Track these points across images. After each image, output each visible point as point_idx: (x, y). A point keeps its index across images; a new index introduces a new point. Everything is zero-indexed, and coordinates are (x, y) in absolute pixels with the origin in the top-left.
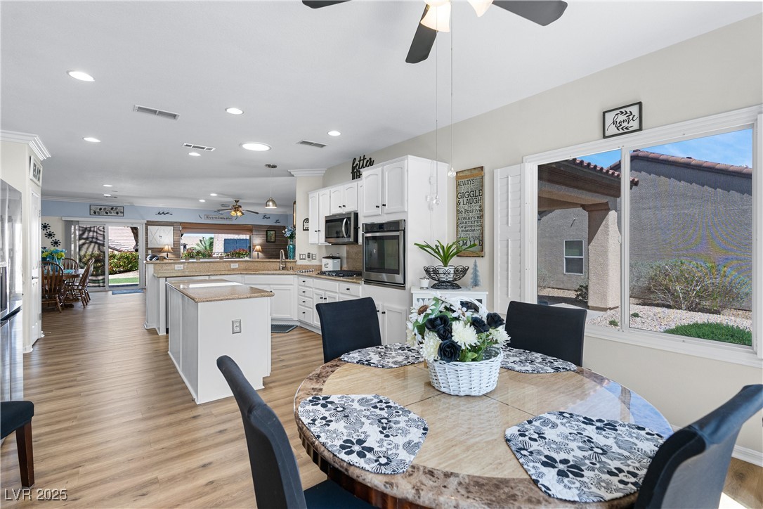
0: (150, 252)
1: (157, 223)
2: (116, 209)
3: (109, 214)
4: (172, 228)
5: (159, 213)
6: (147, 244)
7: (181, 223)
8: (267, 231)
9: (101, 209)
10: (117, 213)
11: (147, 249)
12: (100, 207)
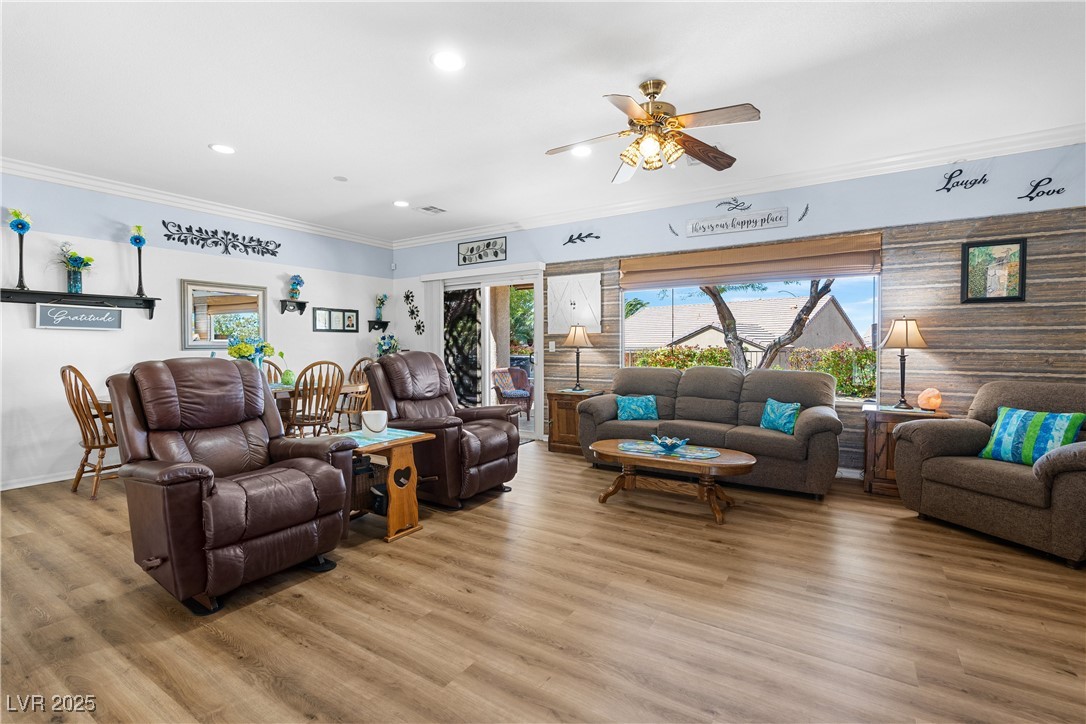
0: (552, 345)
1: (567, 269)
2: (495, 243)
3: (485, 259)
4: (599, 274)
5: (571, 240)
6: (546, 324)
7: (620, 261)
8: (966, 248)
9: (472, 250)
10: (496, 254)
11: (548, 338)
12: (470, 246)
